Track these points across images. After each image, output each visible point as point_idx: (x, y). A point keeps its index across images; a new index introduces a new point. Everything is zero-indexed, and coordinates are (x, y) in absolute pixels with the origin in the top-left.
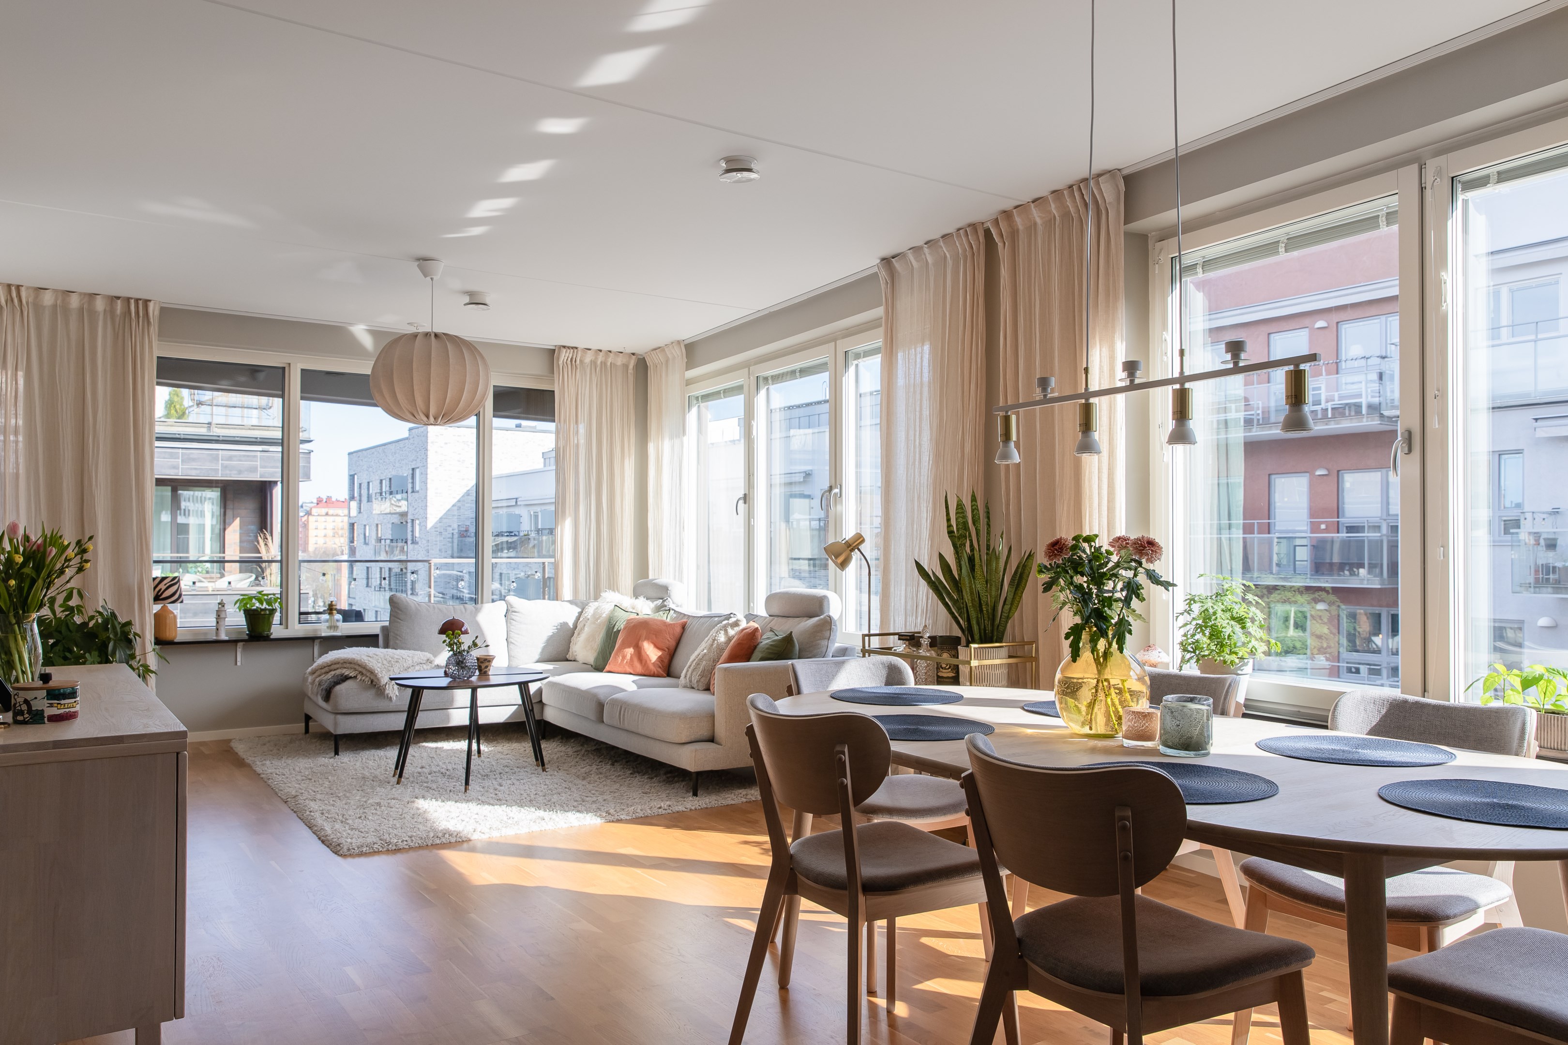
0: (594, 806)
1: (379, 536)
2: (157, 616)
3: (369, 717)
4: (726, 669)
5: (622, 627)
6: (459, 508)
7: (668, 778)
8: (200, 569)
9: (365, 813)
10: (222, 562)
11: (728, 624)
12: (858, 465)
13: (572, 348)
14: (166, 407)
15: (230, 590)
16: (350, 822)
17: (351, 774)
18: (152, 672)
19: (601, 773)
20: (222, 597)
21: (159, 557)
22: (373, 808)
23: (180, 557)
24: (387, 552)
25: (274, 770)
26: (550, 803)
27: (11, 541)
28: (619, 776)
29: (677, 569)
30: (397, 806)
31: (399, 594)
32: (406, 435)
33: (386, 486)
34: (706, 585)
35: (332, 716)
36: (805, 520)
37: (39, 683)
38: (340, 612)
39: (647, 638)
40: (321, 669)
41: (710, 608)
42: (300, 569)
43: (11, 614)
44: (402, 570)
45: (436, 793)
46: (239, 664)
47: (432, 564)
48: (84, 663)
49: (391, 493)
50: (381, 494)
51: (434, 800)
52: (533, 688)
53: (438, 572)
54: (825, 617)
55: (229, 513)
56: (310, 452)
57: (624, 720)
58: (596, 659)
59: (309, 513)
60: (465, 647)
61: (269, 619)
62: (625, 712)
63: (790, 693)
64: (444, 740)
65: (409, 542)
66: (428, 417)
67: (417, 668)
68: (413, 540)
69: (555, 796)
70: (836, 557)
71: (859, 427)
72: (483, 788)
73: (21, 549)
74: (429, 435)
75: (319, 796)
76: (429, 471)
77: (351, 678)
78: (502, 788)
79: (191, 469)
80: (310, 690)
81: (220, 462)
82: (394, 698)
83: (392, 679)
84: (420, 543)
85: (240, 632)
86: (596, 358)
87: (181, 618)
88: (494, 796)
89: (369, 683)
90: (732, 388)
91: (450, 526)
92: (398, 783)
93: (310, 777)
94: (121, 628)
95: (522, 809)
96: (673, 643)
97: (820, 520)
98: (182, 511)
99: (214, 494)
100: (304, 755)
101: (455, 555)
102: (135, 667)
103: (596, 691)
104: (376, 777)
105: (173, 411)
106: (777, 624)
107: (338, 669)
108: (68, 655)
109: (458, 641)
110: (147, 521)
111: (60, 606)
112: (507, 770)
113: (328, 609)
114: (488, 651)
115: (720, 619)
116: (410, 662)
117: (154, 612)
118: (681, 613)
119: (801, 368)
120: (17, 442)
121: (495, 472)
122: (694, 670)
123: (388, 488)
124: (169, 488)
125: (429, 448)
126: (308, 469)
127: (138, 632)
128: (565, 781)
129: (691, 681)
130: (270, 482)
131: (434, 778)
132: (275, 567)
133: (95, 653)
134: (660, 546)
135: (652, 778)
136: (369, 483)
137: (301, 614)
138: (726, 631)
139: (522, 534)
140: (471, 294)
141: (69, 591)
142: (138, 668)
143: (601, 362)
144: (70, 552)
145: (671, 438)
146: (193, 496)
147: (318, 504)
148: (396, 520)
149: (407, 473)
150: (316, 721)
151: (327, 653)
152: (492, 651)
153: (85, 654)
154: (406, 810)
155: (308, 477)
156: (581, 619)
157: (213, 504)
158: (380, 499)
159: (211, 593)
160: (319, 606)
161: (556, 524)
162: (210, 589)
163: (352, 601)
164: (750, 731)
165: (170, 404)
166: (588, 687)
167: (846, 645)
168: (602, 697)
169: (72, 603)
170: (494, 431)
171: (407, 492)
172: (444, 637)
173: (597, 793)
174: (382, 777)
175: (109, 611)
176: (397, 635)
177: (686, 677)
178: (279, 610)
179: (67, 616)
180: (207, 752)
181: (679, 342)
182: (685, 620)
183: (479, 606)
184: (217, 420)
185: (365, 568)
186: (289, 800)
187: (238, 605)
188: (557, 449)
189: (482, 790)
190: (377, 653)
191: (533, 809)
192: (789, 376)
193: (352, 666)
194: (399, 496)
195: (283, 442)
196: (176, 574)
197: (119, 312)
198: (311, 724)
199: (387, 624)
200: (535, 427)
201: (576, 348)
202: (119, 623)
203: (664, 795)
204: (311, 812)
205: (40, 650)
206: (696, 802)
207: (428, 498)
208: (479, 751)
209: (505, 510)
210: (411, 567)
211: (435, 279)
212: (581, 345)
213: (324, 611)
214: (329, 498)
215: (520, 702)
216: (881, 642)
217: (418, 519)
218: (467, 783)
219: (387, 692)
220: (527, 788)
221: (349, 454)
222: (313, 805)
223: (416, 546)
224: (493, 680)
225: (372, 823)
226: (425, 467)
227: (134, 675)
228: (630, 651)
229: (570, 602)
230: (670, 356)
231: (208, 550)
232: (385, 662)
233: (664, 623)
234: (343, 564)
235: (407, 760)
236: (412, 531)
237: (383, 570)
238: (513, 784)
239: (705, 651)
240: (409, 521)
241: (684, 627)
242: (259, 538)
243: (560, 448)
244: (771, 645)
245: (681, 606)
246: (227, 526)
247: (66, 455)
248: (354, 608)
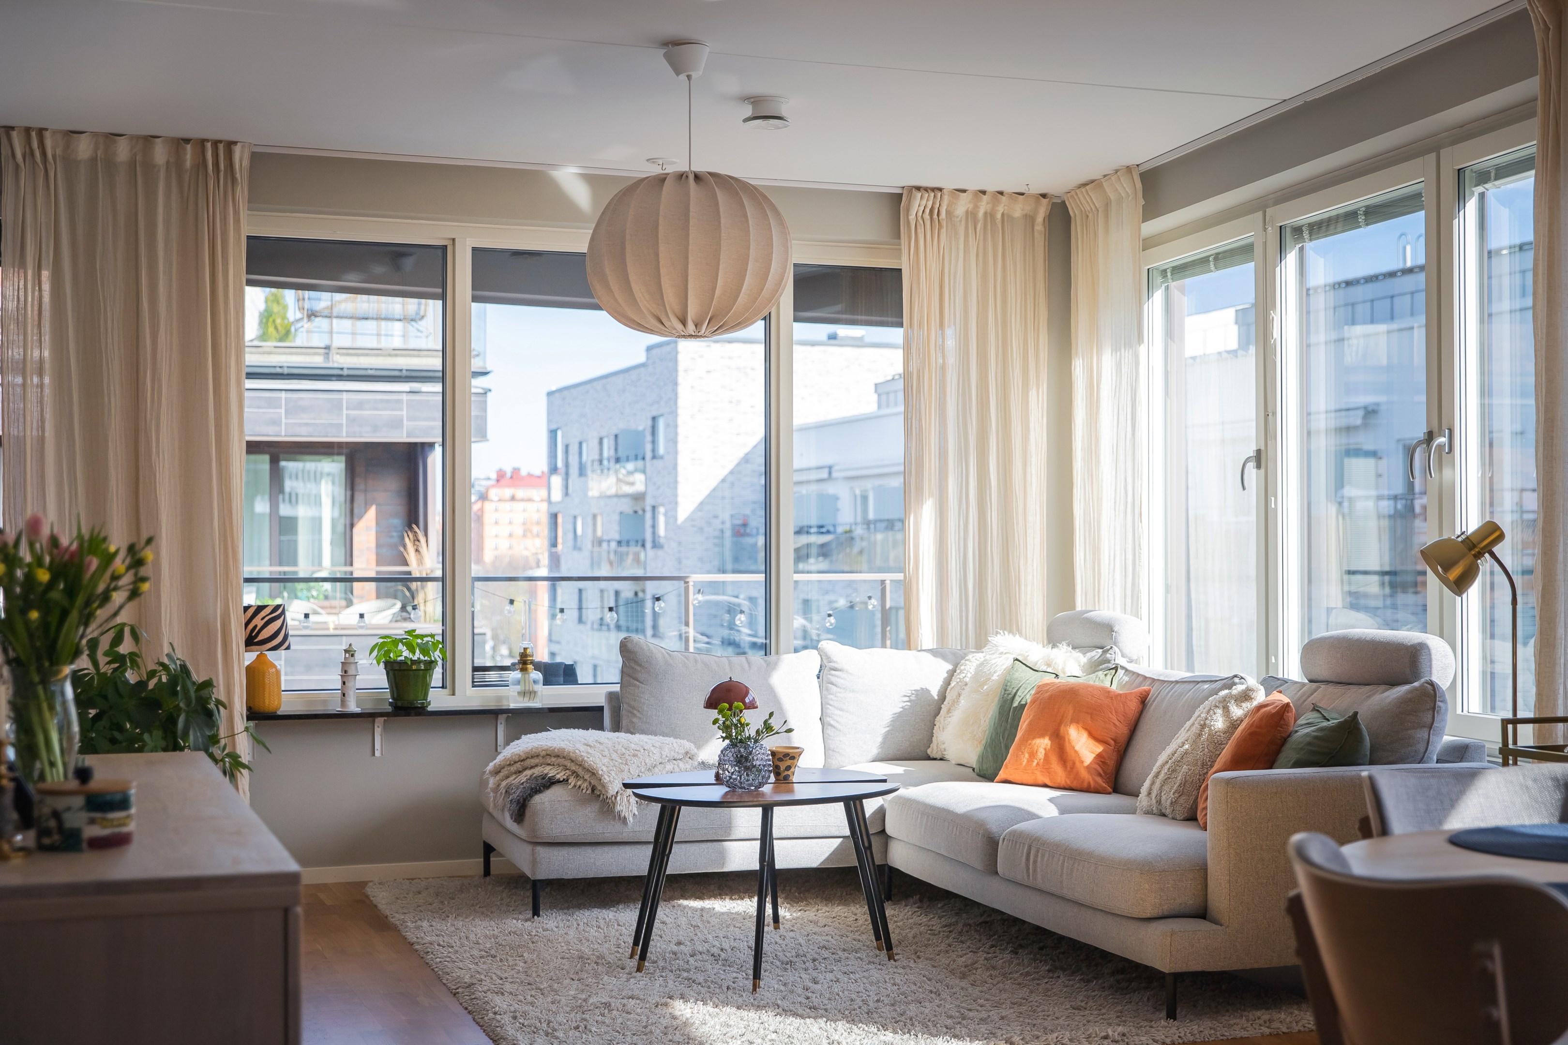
0: (983, 1028)
1: (599, 533)
2: (250, 670)
3: (589, 850)
4: (1229, 782)
5: (1029, 698)
6: (732, 484)
7: (1118, 981)
8: (315, 593)
9: (585, 1020)
10: (349, 580)
11: (1230, 696)
12: (1486, 391)
13: (933, 189)
14: (261, 322)
15: (362, 627)
16: (560, 1034)
17: (560, 950)
18: (244, 766)
19: (994, 968)
20: (352, 640)
21: (251, 572)
22: (597, 1011)
23: (285, 573)
24: (611, 563)
25: (434, 938)
26: (903, 1018)
27: (31, 545)
28: (1028, 974)
29: (1129, 593)
30: (639, 1010)
31: (635, 637)
32: (642, 358)
33: (609, 449)
34: (1184, 621)
35: (528, 848)
36: (1367, 498)
37: (73, 784)
38: (538, 666)
39: (1075, 720)
40: (510, 765)
41: (1190, 667)
42: (473, 594)
43: (33, 668)
44: (636, 594)
45: (703, 990)
46: (377, 754)
47: (691, 584)
48: (140, 750)
49: (618, 460)
50: (601, 462)
51: (700, 1003)
52: (870, 806)
53: (700, 597)
54: (1422, 685)
55: (359, 498)
56: (486, 392)
57: (1035, 870)
58: (982, 758)
59: (483, 497)
60: (751, 731)
61: (425, 677)
62: (1036, 856)
63: (1366, 832)
64: (715, 897)
65: (649, 545)
66: (684, 323)
67: (669, 767)
68: (654, 541)
69: (912, 1007)
70: (1447, 568)
71: (1486, 317)
72: (785, 985)
73: (47, 559)
74: (680, 357)
75: (508, 987)
76: (680, 420)
77: (559, 782)
78: (819, 986)
79: (300, 425)
80: (493, 800)
81: (345, 412)
82: (630, 819)
83: (627, 786)
84: (666, 546)
85: (381, 701)
86: (976, 207)
87: (286, 674)
88: (804, 1001)
89: (589, 792)
90: (1232, 250)
91: (716, 517)
92: (639, 969)
93: (493, 952)
94: (196, 691)
95: (854, 1027)
96: (1123, 730)
97: (1395, 498)
98: (287, 497)
99: (335, 467)
100: (483, 913)
101: (729, 566)
102: (219, 758)
103: (982, 815)
104: (601, 957)
105: (271, 329)
106: (1325, 696)
107: (536, 766)
108: (117, 735)
109: (739, 721)
110: (234, 511)
111: (106, 654)
112: (826, 954)
113: (519, 663)
114: (789, 739)
115: (1214, 686)
116: (657, 757)
117: (247, 663)
118: (1139, 675)
119: (1367, 207)
120: (41, 386)
121: (798, 420)
122: (1165, 781)
123: (612, 452)
124: (267, 458)
125: (680, 379)
126: (483, 419)
127: (223, 698)
128: (930, 980)
129: (1159, 802)
130: (423, 444)
131: (699, 964)
132: (433, 590)
133: (158, 733)
134: (1096, 550)
135: (1089, 981)
136: (580, 444)
137: (476, 669)
138: (1226, 709)
139: (840, 530)
140: (755, 100)
141: (118, 628)
142: (222, 760)
143: (985, 214)
144: (119, 564)
145: (1116, 349)
146: (303, 470)
147: (498, 481)
148: (626, 506)
149: (644, 425)
150: (501, 855)
151: (519, 738)
152: (796, 740)
153: (142, 734)
154: (653, 1019)
155: (483, 435)
156: (953, 684)
157: (333, 483)
158: (599, 471)
159: (332, 632)
160: (502, 656)
161: (906, 511)
162: (331, 626)
163: (555, 648)
164: (1296, 906)
165: (266, 318)
166: (969, 808)
167: (1467, 741)
168: (994, 828)
169: (124, 648)
170: (796, 348)
171: (644, 459)
172: (714, 713)
173: (988, 1005)
174: (611, 958)
175: (178, 662)
176: (633, 708)
177: (1149, 794)
178: (440, 663)
179: (115, 670)
180: (329, 903)
181: (1129, 169)
182: (1146, 688)
183: (772, 658)
184: (340, 341)
185: (577, 591)
186: (460, 990)
187: (375, 653)
188: (907, 376)
189: (783, 988)
190: (602, 740)
191: (874, 1029)
192: (1340, 225)
193: (560, 760)
194: (630, 466)
195: (444, 377)
196: (278, 601)
197: (188, 164)
198: (493, 859)
199: (617, 688)
200: (861, 339)
201: (940, 190)
202: (194, 683)
203: (1113, 1015)
204: (495, 1013)
205: (76, 728)
206: (1174, 1030)
207: (680, 468)
208: (776, 918)
209: (814, 488)
210: (651, 588)
211: (693, 77)
212: (949, 184)
213: (513, 664)
214: (516, 471)
215: (847, 832)
216: (1538, 735)
217: (663, 505)
218: (757, 975)
219: (618, 808)
220: (861, 989)
221: (550, 394)
222: (499, 1002)
223: (660, 552)
224: (801, 792)
225: (597, 1038)
226: (674, 413)
227: (215, 771)
228: (1043, 744)
229: (933, 652)
230: (1112, 196)
231: (327, 561)
232: (614, 756)
233: (1107, 692)
234: (540, 583)
235: (654, 930)
236: (654, 527)
237: (606, 594)
238: (838, 981)
239: (1186, 746)
240: (648, 509)
241: (1144, 700)
242: (407, 540)
243: (912, 374)
244: (1316, 737)
245: (1137, 662)
246: (355, 520)
247: (113, 405)
248: (558, 660)
